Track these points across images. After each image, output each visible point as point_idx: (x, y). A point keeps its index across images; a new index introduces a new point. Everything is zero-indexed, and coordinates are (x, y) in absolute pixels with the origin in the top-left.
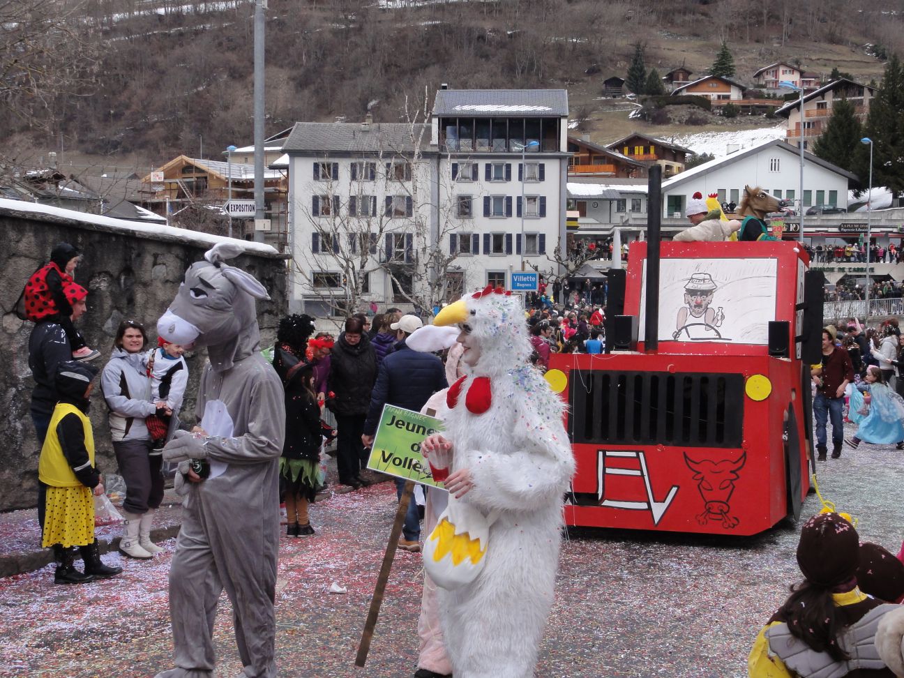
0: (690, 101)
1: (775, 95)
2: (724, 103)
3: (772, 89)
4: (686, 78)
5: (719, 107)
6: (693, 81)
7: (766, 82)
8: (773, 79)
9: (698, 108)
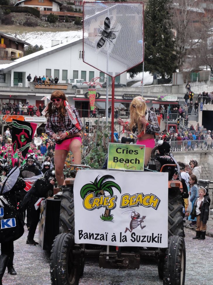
0: (26, 10)
1: (80, 10)
2: (48, 13)
3: (78, 6)
5: (44, 16)
7: (75, 1)
9: (32, 15)
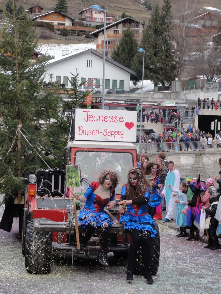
0: (42, 25)
1: (90, 25)
2: (61, 27)
3: (89, 21)
4: (40, 12)
5: (58, 30)
6: (44, 13)
7: (86, 17)
8: (90, 16)
9: (47, 29)
